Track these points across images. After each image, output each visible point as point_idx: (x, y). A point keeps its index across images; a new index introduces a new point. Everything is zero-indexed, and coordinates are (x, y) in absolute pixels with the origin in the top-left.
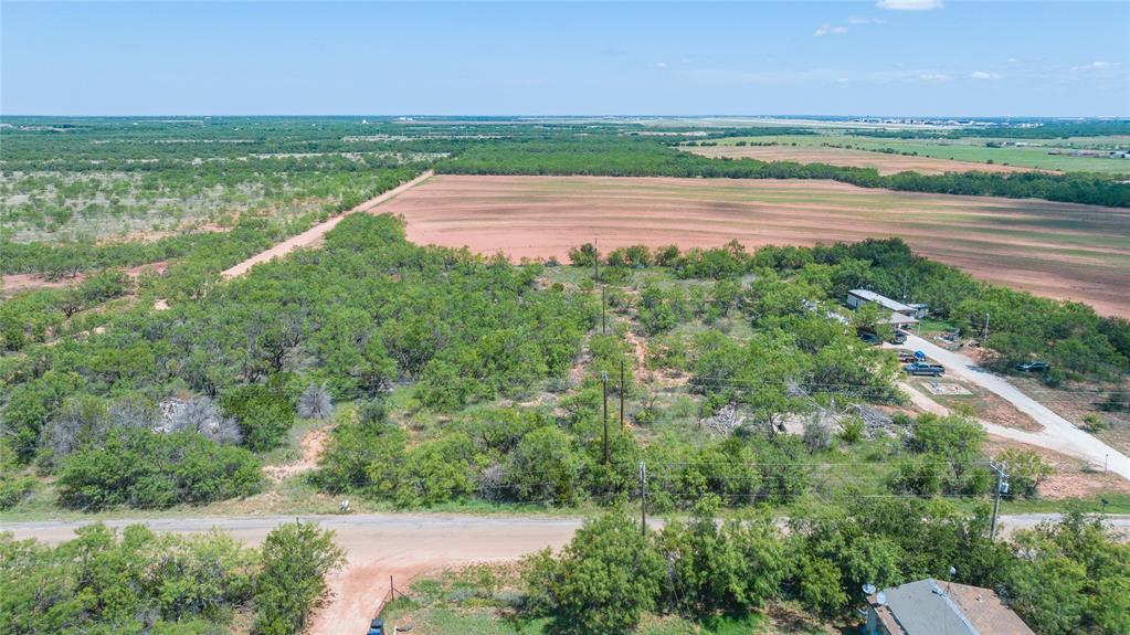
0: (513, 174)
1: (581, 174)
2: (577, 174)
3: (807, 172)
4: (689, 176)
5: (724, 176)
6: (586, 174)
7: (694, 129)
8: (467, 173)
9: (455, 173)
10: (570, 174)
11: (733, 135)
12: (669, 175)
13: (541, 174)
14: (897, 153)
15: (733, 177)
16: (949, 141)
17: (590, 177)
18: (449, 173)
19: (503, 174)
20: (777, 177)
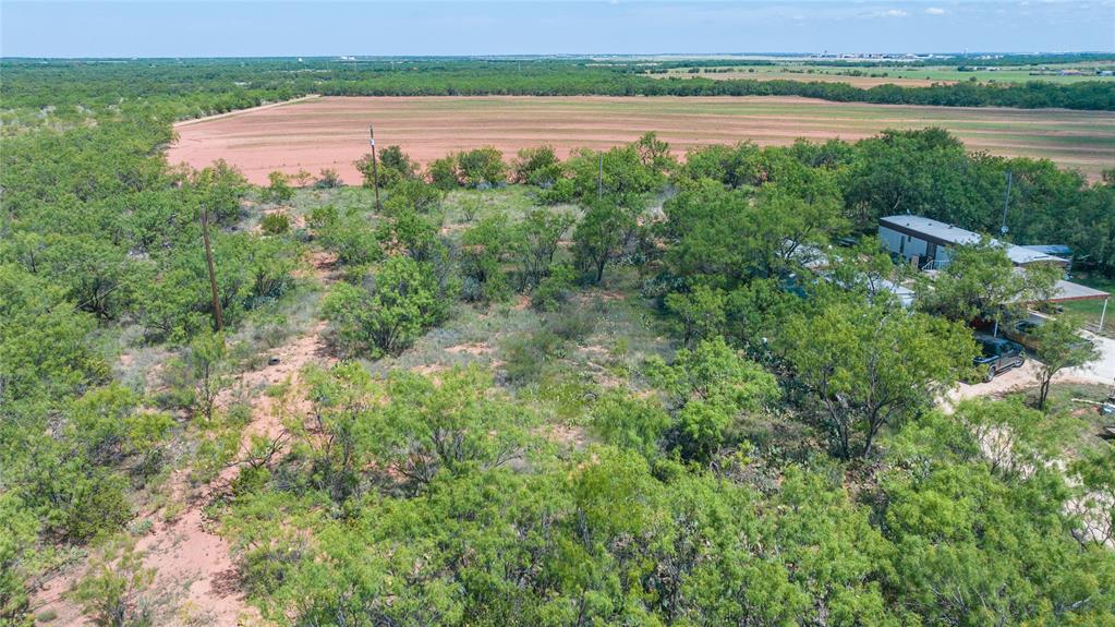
0: (416, 94)
1: (499, 93)
2: (493, 94)
3: (768, 87)
4: (627, 93)
5: (669, 94)
6: (503, 94)
7: (646, 61)
8: (360, 94)
9: (345, 94)
10: (486, 93)
11: (686, 66)
12: (605, 94)
13: (450, 94)
14: (865, 75)
15: (680, 95)
16: (916, 68)
17: (511, 97)
18: (338, 94)
19: (404, 94)
20: (732, 94)
